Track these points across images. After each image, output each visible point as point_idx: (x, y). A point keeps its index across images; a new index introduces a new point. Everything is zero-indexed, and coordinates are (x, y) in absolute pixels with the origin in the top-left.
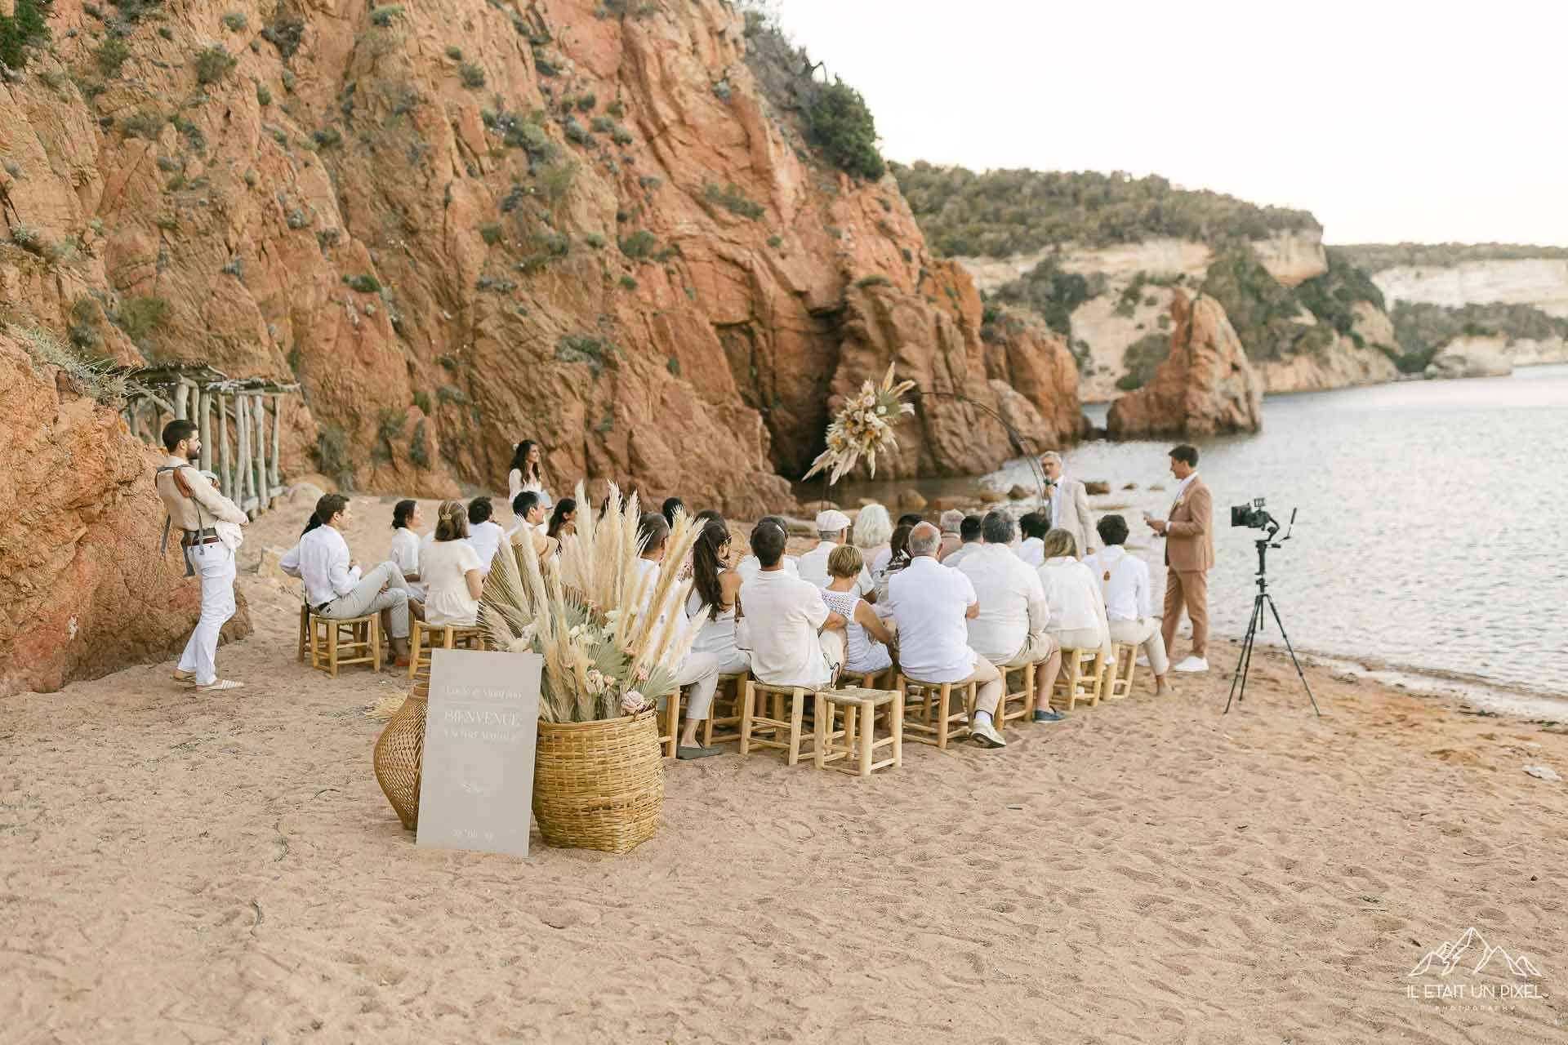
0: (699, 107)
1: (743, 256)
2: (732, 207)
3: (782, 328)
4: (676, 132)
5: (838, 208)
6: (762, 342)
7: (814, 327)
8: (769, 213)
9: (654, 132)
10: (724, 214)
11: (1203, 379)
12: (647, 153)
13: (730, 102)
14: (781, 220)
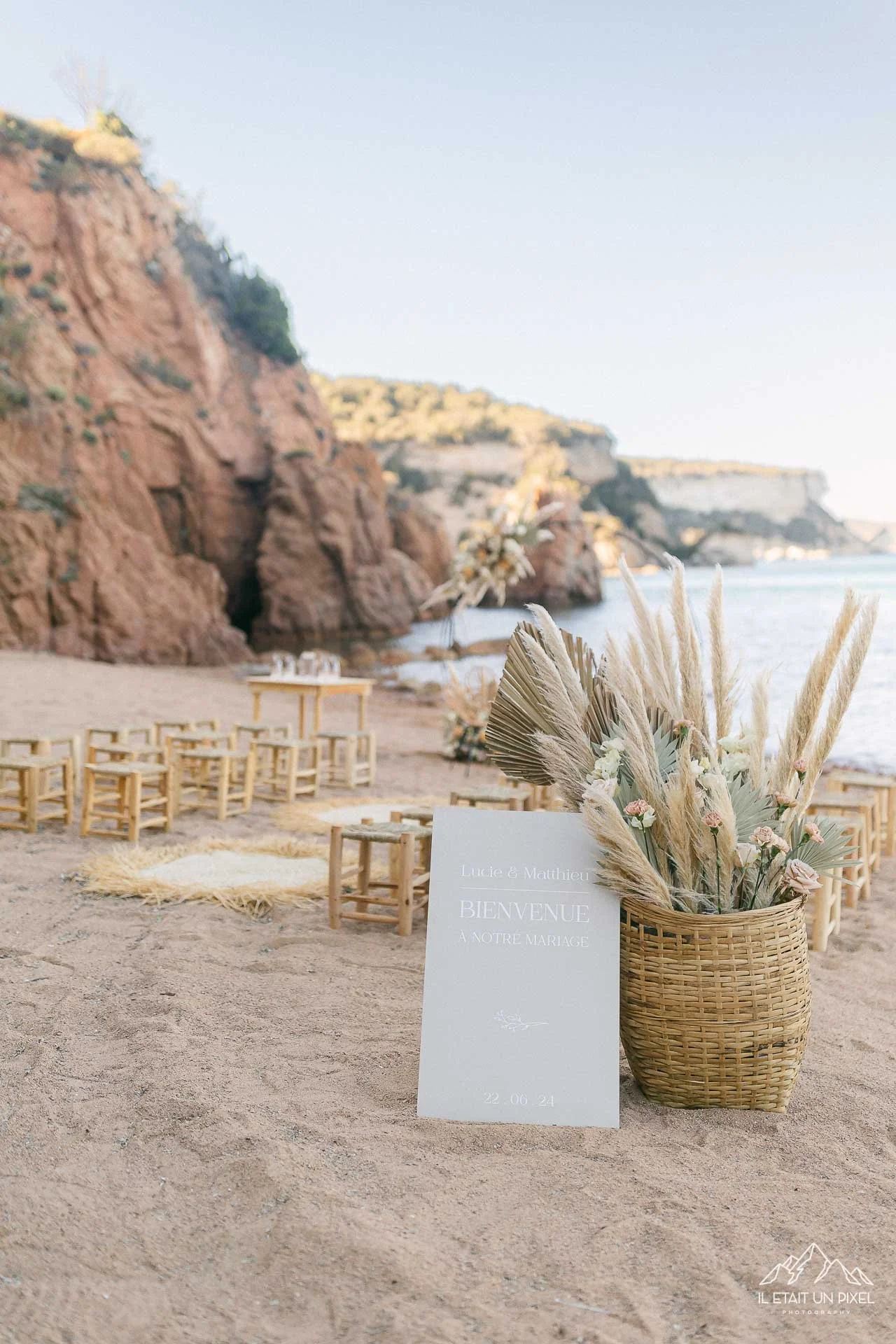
0: (133, 285)
1: (175, 425)
2: (165, 378)
3: (211, 494)
4: (110, 306)
5: (259, 387)
6: (191, 506)
7: (241, 495)
8: (197, 388)
9: (88, 305)
10: (156, 384)
11: (559, 555)
12: (82, 322)
13: (159, 281)
14: (207, 393)
